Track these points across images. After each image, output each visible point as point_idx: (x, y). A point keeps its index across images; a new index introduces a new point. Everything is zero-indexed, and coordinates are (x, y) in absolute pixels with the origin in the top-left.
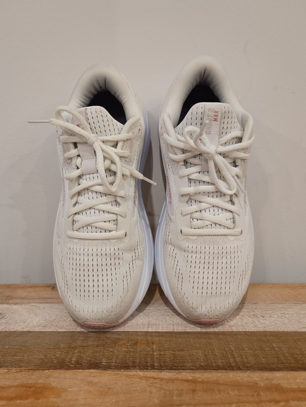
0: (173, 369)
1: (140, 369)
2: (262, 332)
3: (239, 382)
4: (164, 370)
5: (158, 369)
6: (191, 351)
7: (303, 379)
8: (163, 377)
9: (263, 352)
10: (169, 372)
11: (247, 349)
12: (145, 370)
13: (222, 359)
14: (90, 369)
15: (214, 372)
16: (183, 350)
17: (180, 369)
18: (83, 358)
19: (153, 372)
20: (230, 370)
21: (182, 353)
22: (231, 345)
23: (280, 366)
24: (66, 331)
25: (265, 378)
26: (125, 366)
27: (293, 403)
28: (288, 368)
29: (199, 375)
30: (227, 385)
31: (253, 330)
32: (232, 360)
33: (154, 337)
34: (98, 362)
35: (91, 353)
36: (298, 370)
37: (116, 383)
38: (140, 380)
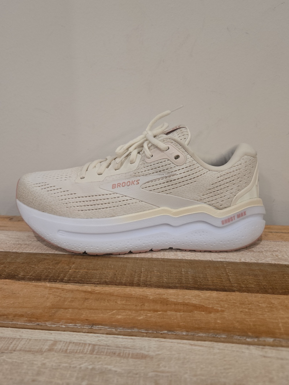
0: (78, 283)
1: (49, 281)
2: (179, 259)
3: (132, 295)
4: (70, 283)
5: (66, 282)
6: (104, 271)
7: (192, 296)
8: (66, 288)
9: (170, 274)
10: (74, 285)
11: (156, 271)
12: (53, 282)
13: (128, 278)
14: (6, 279)
15: (114, 286)
16: (97, 270)
17: (85, 283)
18: (5, 271)
19: (60, 284)
20: (130, 286)
21: (95, 272)
22: (144, 268)
23: (177, 285)
24: (4, 251)
25: (157, 293)
26: (38, 279)
27: (169, 313)
28: (183, 287)
29: (99, 289)
30: (119, 296)
31: (171, 258)
32: (136, 279)
33: (78, 259)
34: (16, 274)
35: (14, 268)
36: (192, 289)
37: (22, 290)
38: (44, 289)
